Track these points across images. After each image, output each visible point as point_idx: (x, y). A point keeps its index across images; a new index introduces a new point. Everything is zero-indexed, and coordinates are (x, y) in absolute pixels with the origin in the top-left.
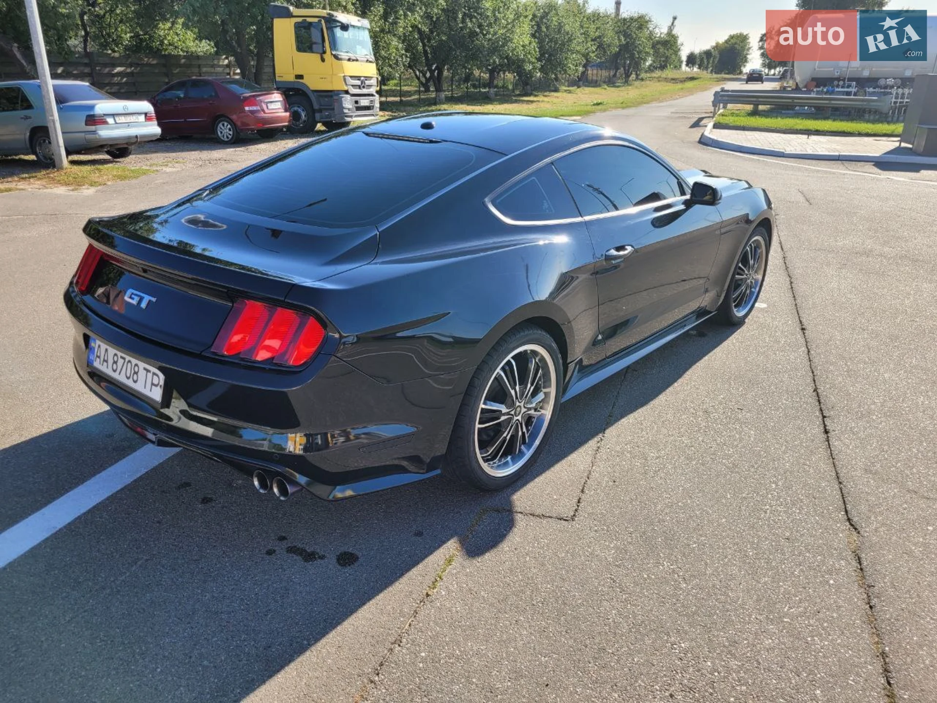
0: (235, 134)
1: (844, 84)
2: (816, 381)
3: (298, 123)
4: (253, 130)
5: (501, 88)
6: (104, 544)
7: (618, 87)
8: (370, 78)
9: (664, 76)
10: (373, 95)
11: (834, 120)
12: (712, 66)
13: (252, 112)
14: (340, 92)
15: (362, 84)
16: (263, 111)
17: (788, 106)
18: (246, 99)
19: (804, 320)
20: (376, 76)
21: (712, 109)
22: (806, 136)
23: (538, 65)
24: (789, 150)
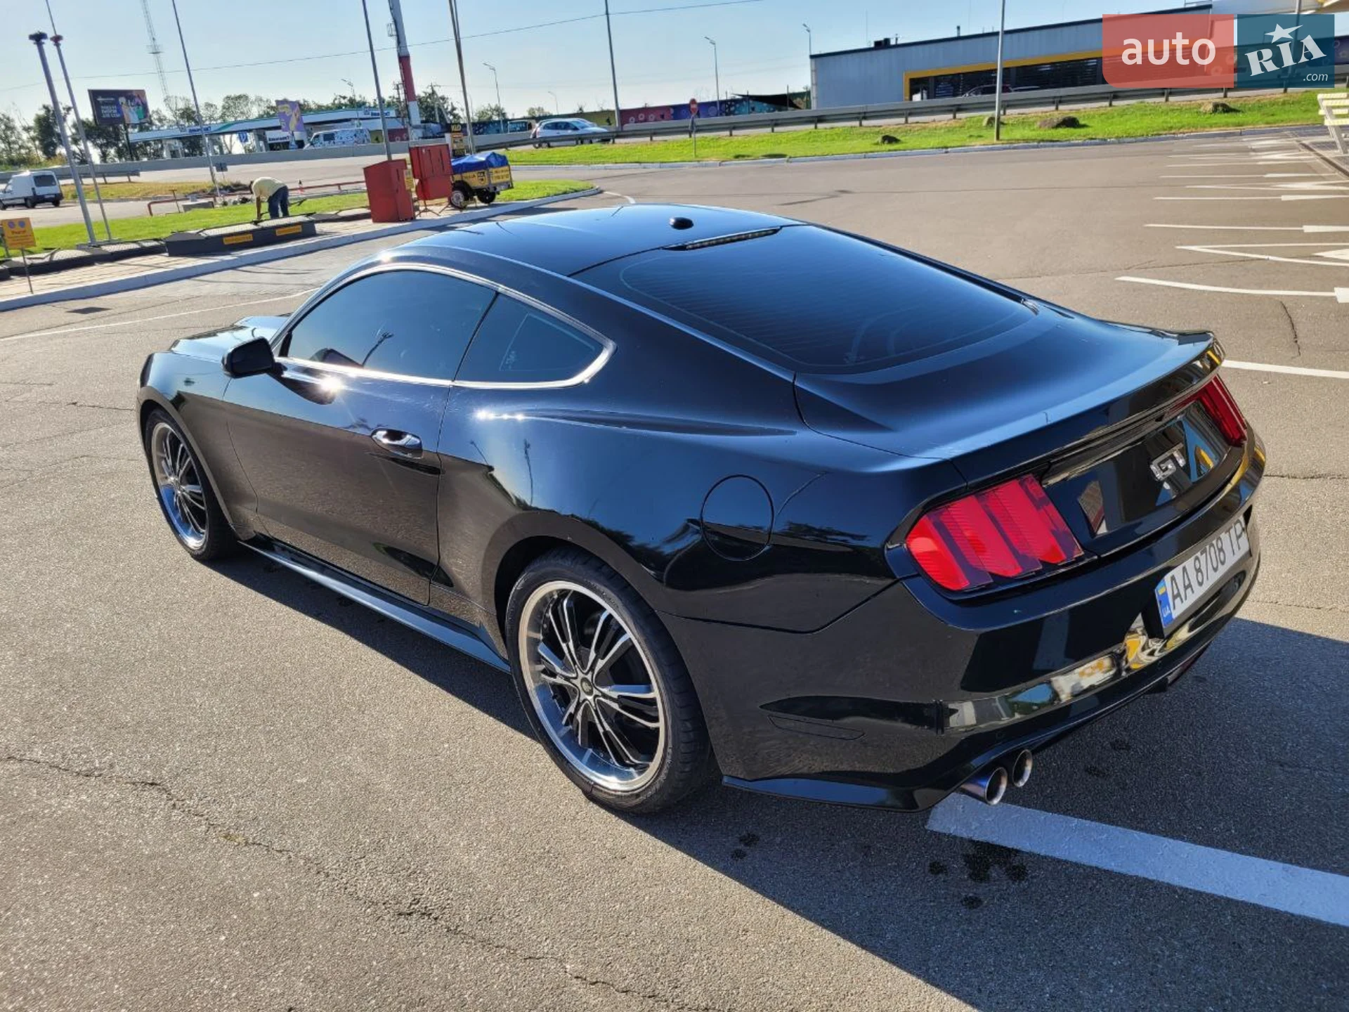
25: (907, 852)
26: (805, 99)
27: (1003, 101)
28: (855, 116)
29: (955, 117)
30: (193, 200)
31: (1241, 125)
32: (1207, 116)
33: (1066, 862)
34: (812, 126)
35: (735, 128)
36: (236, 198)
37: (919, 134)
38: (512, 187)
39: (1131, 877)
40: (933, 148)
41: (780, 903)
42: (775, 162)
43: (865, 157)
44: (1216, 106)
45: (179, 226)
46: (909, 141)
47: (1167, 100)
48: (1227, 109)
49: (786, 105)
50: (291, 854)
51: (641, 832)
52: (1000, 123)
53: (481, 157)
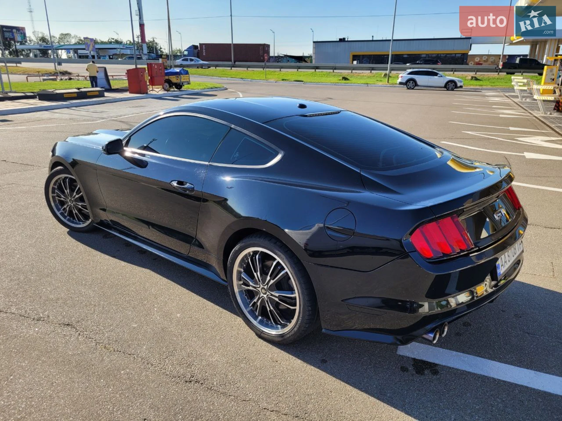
25: (391, 363)
26: (310, 59)
27: (391, 68)
28: (332, 68)
29: (371, 72)
30: (47, 77)
31: (482, 86)
32: (468, 81)
33: (453, 368)
34: (314, 70)
35: (282, 68)
36: (67, 77)
37: (356, 78)
38: (190, 84)
39: (479, 375)
40: (362, 84)
41: (343, 381)
42: (298, 83)
43: (335, 85)
44: (472, 77)
45: (42, 88)
46: (353, 80)
47: (453, 73)
48: (476, 79)
49: (302, 61)
50: (135, 356)
51: (282, 352)
52: (389, 77)
53: (177, 70)
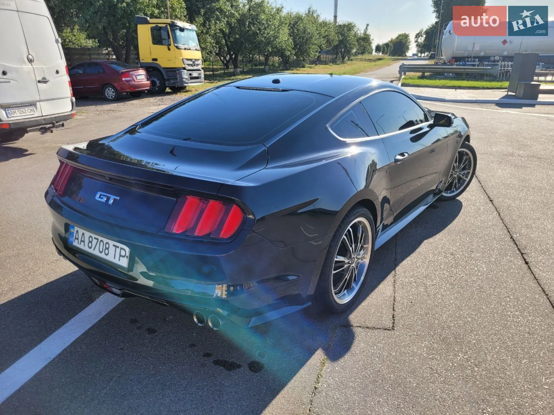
0: (117, 95)
1: (471, 60)
2: (510, 232)
3: (154, 87)
4: (127, 92)
5: (271, 66)
6: (87, 367)
7: (338, 64)
8: (198, 60)
9: (364, 58)
10: (199, 70)
11: (468, 80)
12: (390, 52)
13: (127, 81)
14: (180, 69)
15: (193, 63)
16: (134, 80)
17: (440, 73)
18: (123, 73)
19: (490, 195)
20: (201, 59)
21: (398, 75)
22: (455, 90)
23: (294, 52)
24: (447, 98)
